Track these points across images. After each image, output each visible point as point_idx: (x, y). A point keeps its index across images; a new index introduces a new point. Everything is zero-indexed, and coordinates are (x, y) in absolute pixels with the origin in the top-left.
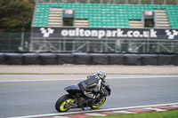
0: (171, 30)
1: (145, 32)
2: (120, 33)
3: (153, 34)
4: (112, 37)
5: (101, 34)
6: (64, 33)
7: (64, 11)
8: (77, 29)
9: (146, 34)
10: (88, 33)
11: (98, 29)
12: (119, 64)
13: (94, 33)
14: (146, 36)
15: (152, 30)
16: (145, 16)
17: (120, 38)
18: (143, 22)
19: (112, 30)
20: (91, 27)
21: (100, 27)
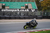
0: (33, 9)
1: (25, 10)
2: (18, 10)
3: (28, 10)
4: (16, 11)
5: (13, 10)
6: (2, 10)
7: (2, 4)
8: (6, 9)
9: (26, 10)
10: (9, 10)
11: (12, 9)
12: (18, 19)
13: (11, 10)
14: (26, 11)
15: (27, 9)
16: (25, 5)
17: (18, 11)
18: (25, 7)
19: (16, 9)
20: (10, 8)
21: (13, 8)
